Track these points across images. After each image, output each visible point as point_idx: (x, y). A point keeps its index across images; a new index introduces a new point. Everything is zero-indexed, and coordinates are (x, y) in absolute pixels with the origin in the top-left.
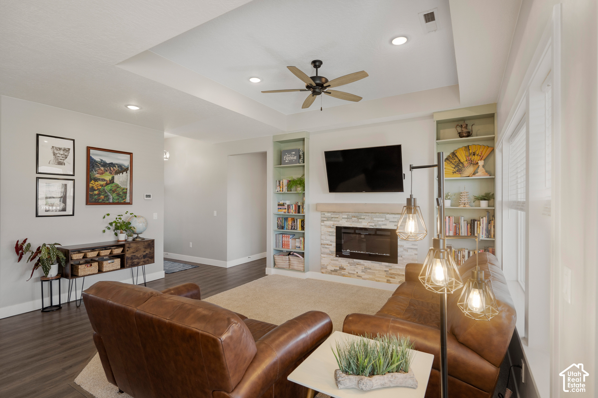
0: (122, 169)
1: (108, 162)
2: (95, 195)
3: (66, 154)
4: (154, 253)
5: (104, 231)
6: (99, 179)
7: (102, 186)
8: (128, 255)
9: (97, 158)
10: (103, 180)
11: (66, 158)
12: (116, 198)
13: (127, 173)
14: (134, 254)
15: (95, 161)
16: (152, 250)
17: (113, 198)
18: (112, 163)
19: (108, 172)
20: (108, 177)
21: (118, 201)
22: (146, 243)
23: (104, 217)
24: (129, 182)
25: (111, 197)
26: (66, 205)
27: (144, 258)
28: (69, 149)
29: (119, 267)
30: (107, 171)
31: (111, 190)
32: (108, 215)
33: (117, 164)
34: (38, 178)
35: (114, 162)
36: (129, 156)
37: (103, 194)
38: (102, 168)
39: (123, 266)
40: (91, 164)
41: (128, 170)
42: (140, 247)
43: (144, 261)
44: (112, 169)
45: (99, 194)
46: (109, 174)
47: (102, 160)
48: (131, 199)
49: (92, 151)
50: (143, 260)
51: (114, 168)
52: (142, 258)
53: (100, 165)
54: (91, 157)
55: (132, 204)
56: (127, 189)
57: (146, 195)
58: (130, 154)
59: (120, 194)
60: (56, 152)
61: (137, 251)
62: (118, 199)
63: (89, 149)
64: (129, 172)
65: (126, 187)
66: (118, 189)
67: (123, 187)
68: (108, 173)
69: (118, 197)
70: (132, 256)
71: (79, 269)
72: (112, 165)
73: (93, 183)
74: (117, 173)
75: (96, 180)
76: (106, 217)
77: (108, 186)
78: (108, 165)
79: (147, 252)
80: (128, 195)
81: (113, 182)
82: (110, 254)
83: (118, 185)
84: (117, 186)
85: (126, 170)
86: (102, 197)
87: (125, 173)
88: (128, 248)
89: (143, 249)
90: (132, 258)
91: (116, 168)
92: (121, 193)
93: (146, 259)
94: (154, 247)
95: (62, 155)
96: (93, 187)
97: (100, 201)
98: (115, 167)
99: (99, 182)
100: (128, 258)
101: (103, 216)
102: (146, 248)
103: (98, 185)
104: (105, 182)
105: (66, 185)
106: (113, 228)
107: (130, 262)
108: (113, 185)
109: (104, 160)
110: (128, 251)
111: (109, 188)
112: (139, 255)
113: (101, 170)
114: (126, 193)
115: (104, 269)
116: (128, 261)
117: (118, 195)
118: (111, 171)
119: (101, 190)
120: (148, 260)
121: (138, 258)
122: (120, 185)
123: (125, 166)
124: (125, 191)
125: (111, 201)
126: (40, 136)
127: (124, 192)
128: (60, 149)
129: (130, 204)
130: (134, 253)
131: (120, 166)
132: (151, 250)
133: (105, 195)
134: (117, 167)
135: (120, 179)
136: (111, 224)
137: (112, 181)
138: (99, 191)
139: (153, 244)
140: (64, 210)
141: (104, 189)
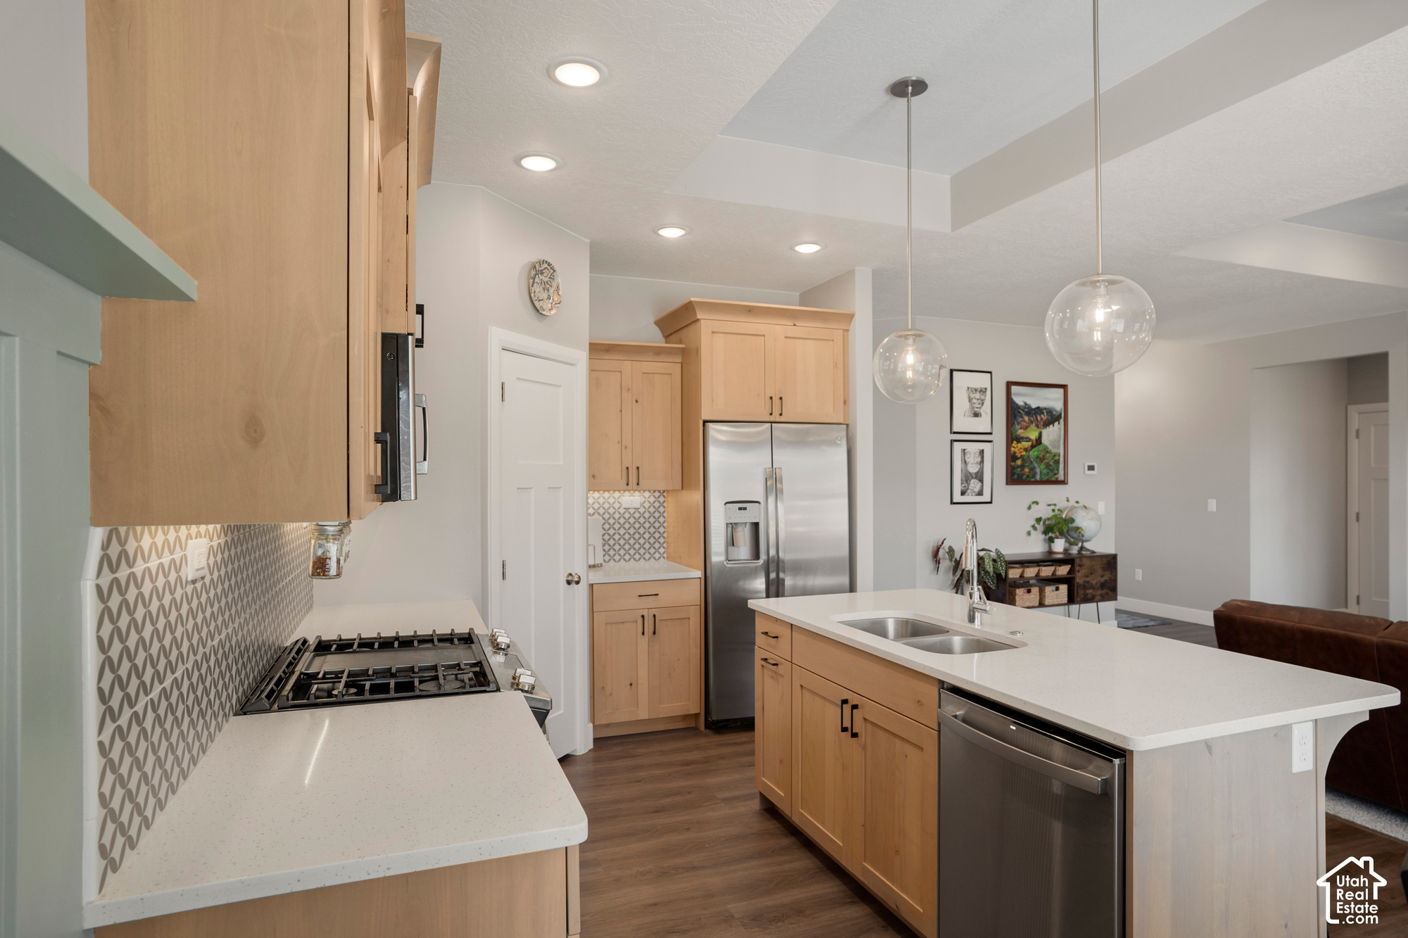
0: (1052, 417)
1: (1034, 406)
2: (1018, 467)
3: (983, 397)
4: (1115, 580)
5: (1029, 533)
6: (1022, 438)
7: (1026, 450)
8: (1079, 579)
9: (1019, 401)
10: (1028, 439)
11: (983, 404)
12: (1045, 471)
13: (1059, 423)
14: (1088, 579)
15: (1018, 407)
16: (1113, 574)
17: (1041, 473)
18: (1038, 408)
19: (1034, 424)
20: (1033, 435)
21: (1047, 477)
22: (1105, 561)
23: (1029, 508)
24: (1062, 441)
25: (1038, 471)
26: (982, 486)
27: (1102, 589)
28: (986, 389)
29: (1065, 600)
30: (1032, 422)
31: (1038, 457)
32: (1037, 503)
33: (1045, 409)
34: (952, 441)
35: (1043, 404)
36: (1061, 390)
37: (1027, 465)
38: (1026, 418)
39: (1071, 600)
40: (1014, 412)
41: (1061, 418)
42: (1096, 567)
43: (1101, 595)
44: (1039, 418)
45: (1022, 466)
46: (1035, 428)
47: (1026, 404)
48: (1066, 474)
49: (1014, 388)
50: (1099, 592)
51: (1042, 416)
52: (1098, 589)
53: (1023, 413)
54: (1012, 399)
55: (1067, 484)
56: (1059, 456)
57: (1088, 466)
58: (1064, 387)
59: (1051, 465)
60: (972, 396)
61: (1091, 574)
62: (1048, 474)
63: (1009, 385)
64: (1062, 421)
65: (1058, 452)
66: (1048, 455)
67: (1054, 451)
68: (1033, 426)
69: (1048, 471)
70: (1085, 582)
71: (1015, 594)
72: (1039, 410)
73: (1016, 446)
74: (1047, 424)
75: (1019, 440)
76: (1034, 506)
77: (1034, 450)
78: (1033, 412)
79: (1106, 578)
80: (1061, 466)
81: (1040, 443)
82: (1036, 576)
83: (1047, 448)
84: (1046, 451)
85: (1057, 418)
86: (1027, 470)
87: (1056, 424)
88: (1080, 566)
89: (1100, 572)
90: (1084, 587)
91: (1044, 417)
92: (1051, 463)
93: (1105, 591)
94: (1116, 569)
95: (978, 399)
96: (1015, 453)
97: (1025, 477)
98: (1043, 413)
99: (1023, 443)
100: (1079, 586)
101: (1027, 506)
102: (1104, 569)
103: (1021, 448)
104: (1030, 443)
105: (982, 452)
106: (1040, 527)
107: (1082, 592)
108: (1040, 447)
109: (1028, 403)
110: (1078, 571)
111: (1036, 453)
112: (1094, 582)
113: (1025, 422)
114: (1057, 462)
115: (1046, 599)
116: (1079, 591)
117: (1048, 465)
118: (1038, 421)
119: (1025, 458)
120: (1107, 594)
121: (1092, 587)
122: (1050, 447)
123: (1056, 411)
124: (1057, 458)
125: (1038, 477)
126: (954, 373)
127: (1055, 461)
128: (976, 390)
129: (1064, 482)
130: (1087, 576)
131: (1050, 411)
132: (1111, 573)
133: (1030, 467)
134: (1045, 414)
135: (1051, 435)
136: (1039, 520)
137: (1039, 441)
138: (1023, 460)
139: (1115, 563)
140: (980, 493)
141: (1029, 456)
